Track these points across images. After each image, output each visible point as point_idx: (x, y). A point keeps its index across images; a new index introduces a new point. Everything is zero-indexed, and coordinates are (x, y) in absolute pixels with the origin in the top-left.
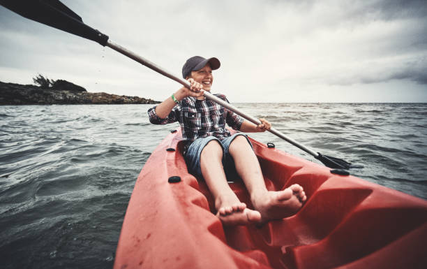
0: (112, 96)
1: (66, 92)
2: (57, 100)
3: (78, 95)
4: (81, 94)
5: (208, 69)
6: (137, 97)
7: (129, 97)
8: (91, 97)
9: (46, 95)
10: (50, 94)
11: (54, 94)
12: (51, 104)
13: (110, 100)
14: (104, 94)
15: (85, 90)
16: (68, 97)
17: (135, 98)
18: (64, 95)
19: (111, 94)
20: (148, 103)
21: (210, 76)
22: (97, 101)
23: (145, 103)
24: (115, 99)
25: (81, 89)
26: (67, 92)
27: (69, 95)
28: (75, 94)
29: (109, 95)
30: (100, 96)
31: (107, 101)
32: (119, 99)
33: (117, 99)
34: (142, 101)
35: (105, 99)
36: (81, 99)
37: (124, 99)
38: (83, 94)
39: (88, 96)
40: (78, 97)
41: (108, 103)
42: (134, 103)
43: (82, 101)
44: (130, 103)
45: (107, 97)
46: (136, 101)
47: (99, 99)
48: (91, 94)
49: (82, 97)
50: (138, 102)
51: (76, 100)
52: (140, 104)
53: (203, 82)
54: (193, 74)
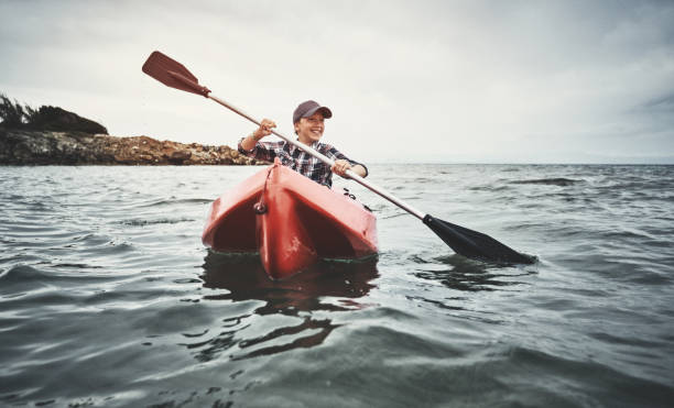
0: (163, 146)
1: (56, 135)
2: (35, 155)
3: (85, 144)
4: (91, 140)
6: (227, 149)
7: (206, 149)
8: (114, 148)
9: (13, 142)
10: (19, 141)
11: (28, 139)
12: (20, 163)
13: (159, 154)
14: (147, 141)
15: (102, 130)
16: (60, 147)
17: (220, 150)
18: (53, 143)
19: (161, 140)
20: (253, 163)
21: (320, 125)
22: (127, 157)
24: (170, 154)
25: (96, 128)
26: (61, 134)
27: (65, 141)
28: (78, 141)
29: (158, 142)
30: (135, 144)
31: (150, 157)
32: (181, 153)
33: (176, 153)
34: (237, 157)
35: (146, 153)
36: (90, 153)
37: (194, 151)
38: (95, 141)
39: (109, 145)
40: (84, 148)
41: (152, 162)
42: (217, 163)
43: (92, 156)
44: (206, 162)
45: (152, 148)
46: (223, 157)
47: (133, 152)
48: (116, 141)
49: (94, 148)
50: (227, 159)
51: (78, 155)
52: (232, 163)
53: (312, 131)
54: (302, 120)
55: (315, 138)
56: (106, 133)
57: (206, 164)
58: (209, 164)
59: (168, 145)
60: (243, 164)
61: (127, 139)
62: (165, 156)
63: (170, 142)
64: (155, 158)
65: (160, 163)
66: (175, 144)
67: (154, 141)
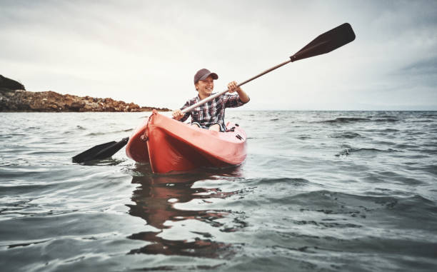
0: (65, 98)
3: (8, 97)
4: (13, 94)
5: (210, 80)
6: (111, 100)
7: (95, 100)
8: (30, 99)
13: (62, 104)
14: (52, 95)
15: (21, 87)
17: (105, 101)
19: (63, 94)
20: (129, 110)
21: (211, 84)
22: (38, 106)
24: (70, 104)
25: (16, 86)
28: (4, 95)
29: (61, 96)
30: (45, 97)
31: (55, 106)
32: (78, 103)
33: (74, 103)
34: (118, 106)
35: (52, 103)
36: (12, 103)
37: (87, 102)
38: (16, 95)
39: (25, 98)
40: (8, 100)
41: (57, 110)
42: (103, 110)
43: (14, 106)
44: (95, 110)
45: (57, 100)
46: (108, 106)
47: (43, 103)
48: (31, 95)
49: (15, 100)
50: (110, 107)
51: (4, 105)
52: (114, 111)
53: (206, 88)
54: (200, 82)
56: (24, 89)
57: (95, 111)
58: (97, 111)
59: (68, 97)
60: (122, 111)
61: (39, 93)
62: (66, 106)
63: (70, 96)
64: (60, 107)
65: (63, 111)
66: (73, 97)
67: (58, 95)
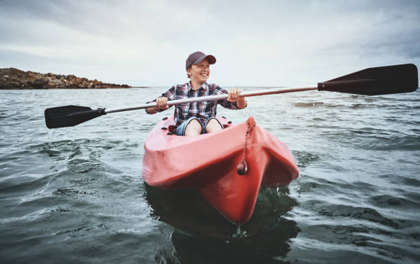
0: (28, 74)
5: (205, 64)
6: (74, 77)
7: (58, 77)
13: (25, 81)
14: (13, 71)
17: (68, 78)
20: (93, 87)
21: (207, 70)
22: (0, 84)
23: (86, 87)
24: (33, 81)
29: (23, 72)
30: (7, 74)
31: (18, 83)
32: (41, 80)
33: (37, 80)
34: (81, 83)
35: (14, 80)
37: (50, 78)
41: (19, 87)
42: (67, 87)
44: (59, 87)
45: (19, 76)
46: (71, 83)
47: (5, 80)
50: (75, 85)
52: (78, 87)
53: (201, 74)
54: (193, 67)
55: (203, 79)
58: (62, 88)
59: (30, 74)
62: (29, 83)
63: (32, 73)
64: (22, 84)
65: (26, 87)
66: (35, 73)
67: (20, 71)
